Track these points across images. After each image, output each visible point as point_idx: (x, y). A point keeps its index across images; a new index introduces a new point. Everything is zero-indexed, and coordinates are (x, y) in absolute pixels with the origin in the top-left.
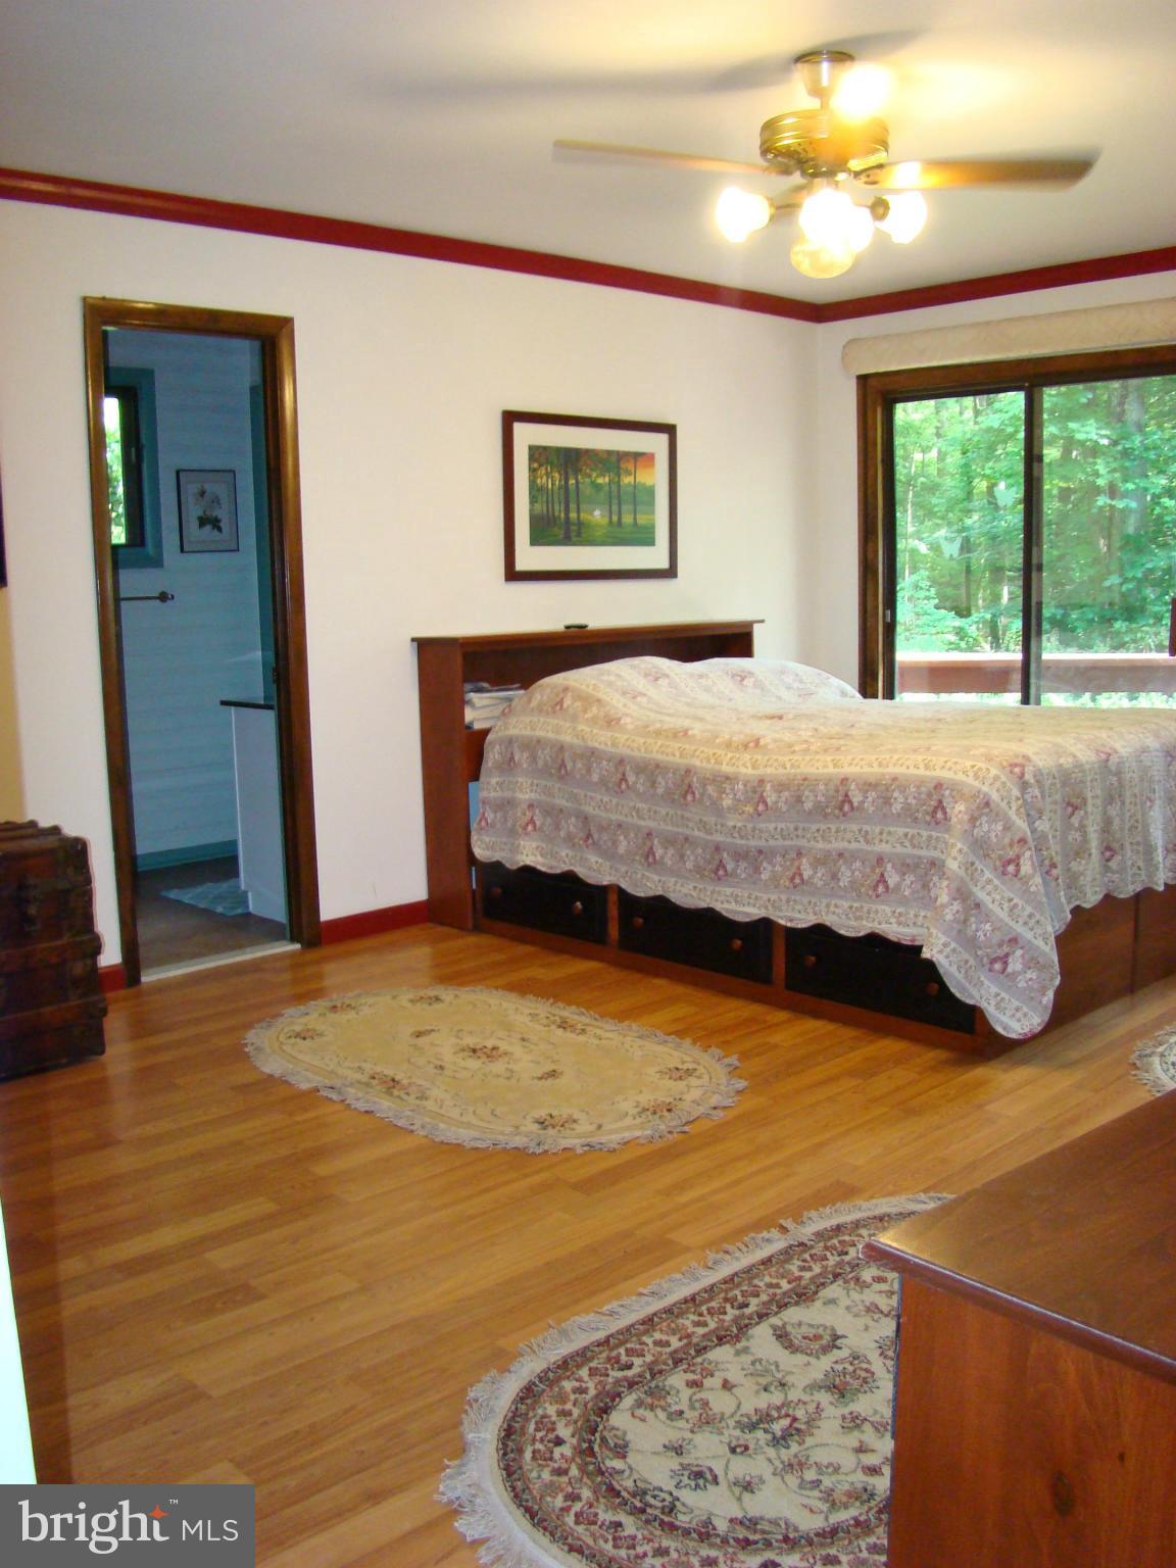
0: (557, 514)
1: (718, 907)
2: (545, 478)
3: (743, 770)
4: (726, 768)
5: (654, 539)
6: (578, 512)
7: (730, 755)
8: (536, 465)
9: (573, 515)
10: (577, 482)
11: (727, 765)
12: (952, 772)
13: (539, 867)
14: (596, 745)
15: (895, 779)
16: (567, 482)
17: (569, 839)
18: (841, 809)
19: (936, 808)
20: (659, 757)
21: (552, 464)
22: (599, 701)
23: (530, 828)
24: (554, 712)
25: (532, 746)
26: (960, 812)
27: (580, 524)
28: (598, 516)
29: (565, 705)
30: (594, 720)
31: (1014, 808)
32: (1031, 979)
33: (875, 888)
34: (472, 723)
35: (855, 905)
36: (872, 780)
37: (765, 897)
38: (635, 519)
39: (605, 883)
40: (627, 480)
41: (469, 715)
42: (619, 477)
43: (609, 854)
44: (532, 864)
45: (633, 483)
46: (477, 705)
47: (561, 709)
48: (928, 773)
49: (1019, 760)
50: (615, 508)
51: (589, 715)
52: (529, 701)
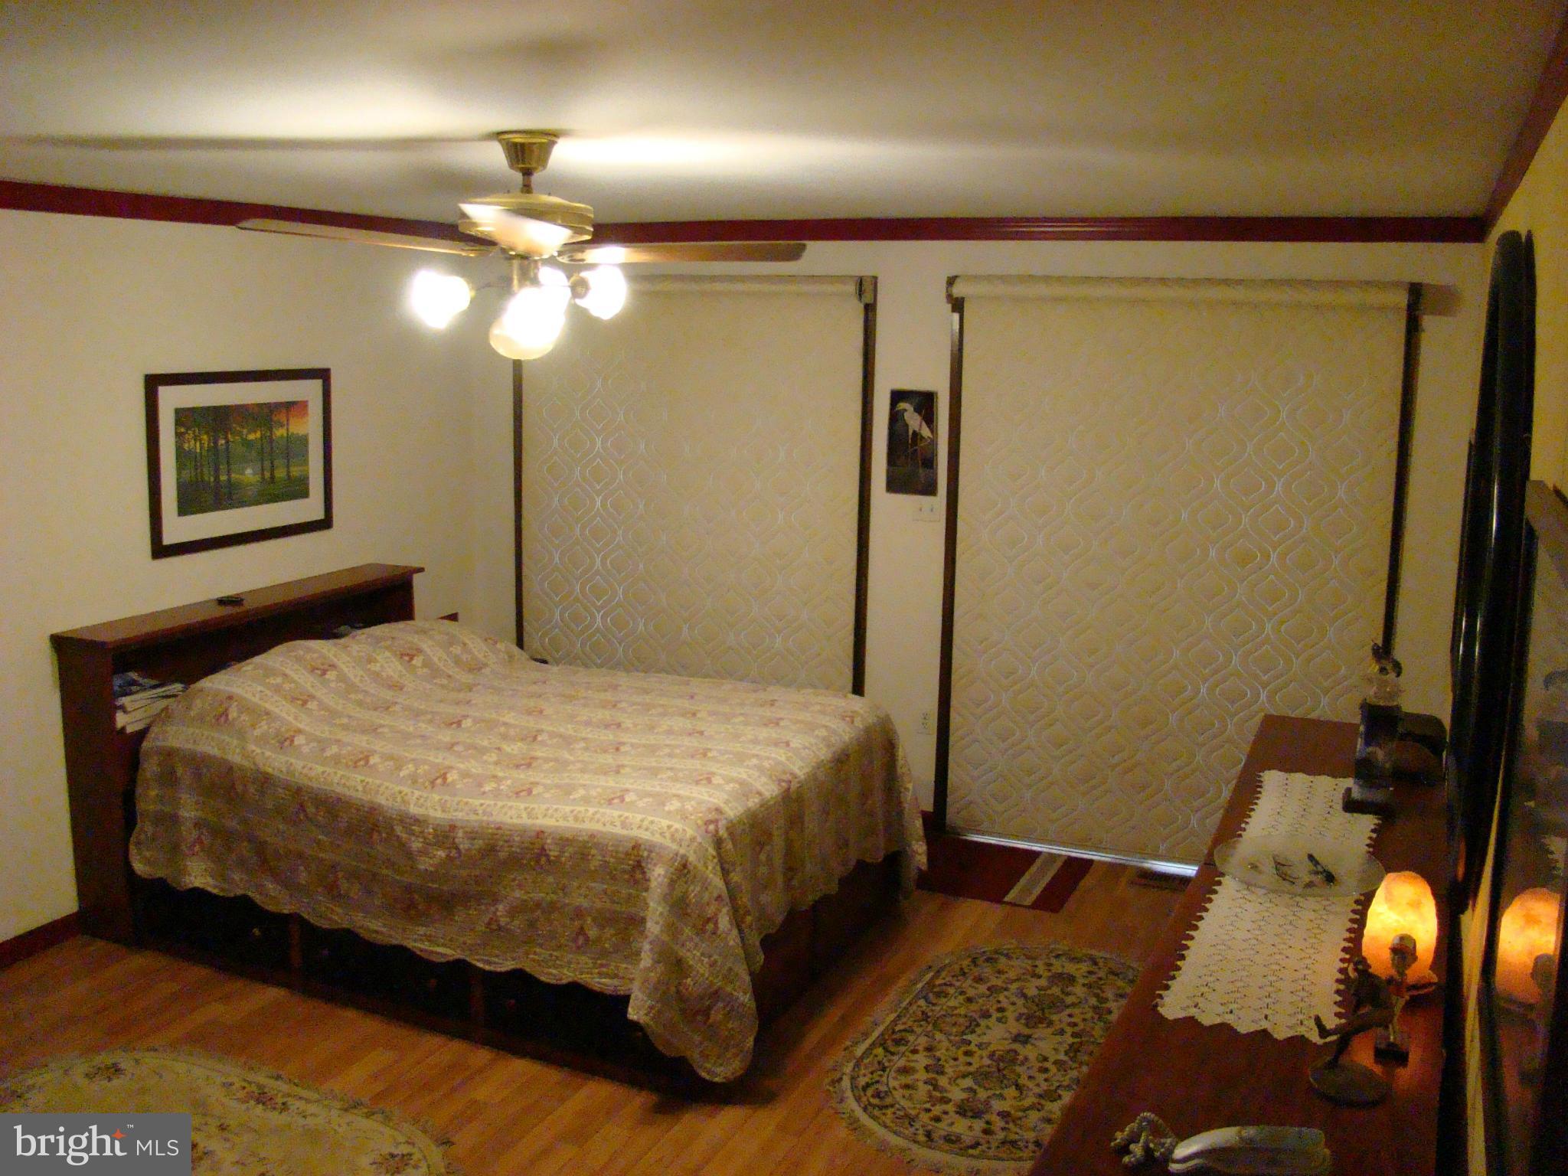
0: (206, 478)
1: (410, 944)
2: (193, 442)
3: (432, 813)
4: (414, 810)
5: (307, 489)
6: (229, 473)
7: (417, 793)
8: (183, 430)
9: (223, 478)
10: (227, 442)
11: (415, 805)
12: (648, 833)
13: (209, 889)
14: (270, 770)
15: (592, 836)
16: (216, 443)
17: (242, 863)
18: (538, 861)
19: (634, 868)
20: (339, 789)
21: (198, 426)
22: (267, 713)
23: (197, 848)
24: (218, 725)
25: (198, 763)
26: (659, 875)
27: (230, 483)
28: (249, 475)
29: (230, 717)
30: (263, 740)
31: (710, 868)
32: (732, 1029)
33: (575, 940)
34: (123, 728)
35: (555, 953)
36: (568, 835)
37: (461, 939)
38: (288, 472)
39: (286, 912)
40: (280, 432)
41: (121, 720)
42: (271, 432)
43: (288, 884)
44: (201, 886)
45: (285, 435)
46: (129, 709)
47: (226, 722)
48: (625, 832)
49: (712, 816)
50: (267, 464)
51: (257, 732)
52: (188, 708)
